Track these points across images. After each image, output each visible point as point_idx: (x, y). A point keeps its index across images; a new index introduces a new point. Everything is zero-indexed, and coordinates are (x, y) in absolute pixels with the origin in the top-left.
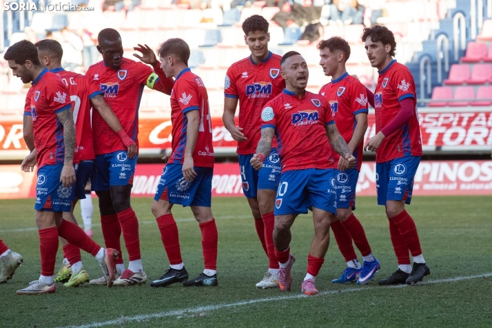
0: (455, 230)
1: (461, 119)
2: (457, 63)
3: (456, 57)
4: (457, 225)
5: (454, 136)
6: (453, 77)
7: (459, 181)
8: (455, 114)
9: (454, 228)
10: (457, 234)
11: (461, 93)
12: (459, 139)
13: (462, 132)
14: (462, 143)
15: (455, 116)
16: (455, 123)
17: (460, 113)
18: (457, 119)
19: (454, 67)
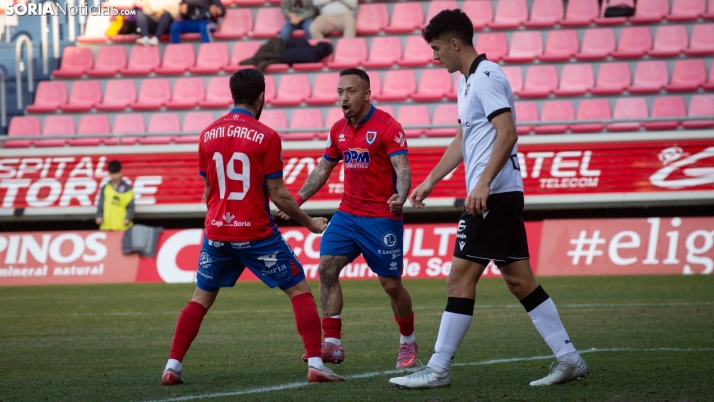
0: (45, 339)
1: (54, 166)
2: (47, 79)
3: (46, 71)
4: (49, 331)
5: (44, 193)
6: (41, 101)
7: (51, 263)
8: (44, 158)
9: (44, 336)
10: (48, 345)
11: (53, 126)
12: (52, 198)
13: (55, 186)
14: (57, 203)
15: (44, 163)
16: (44, 173)
17: (53, 157)
18: (47, 166)
19: (43, 85)
